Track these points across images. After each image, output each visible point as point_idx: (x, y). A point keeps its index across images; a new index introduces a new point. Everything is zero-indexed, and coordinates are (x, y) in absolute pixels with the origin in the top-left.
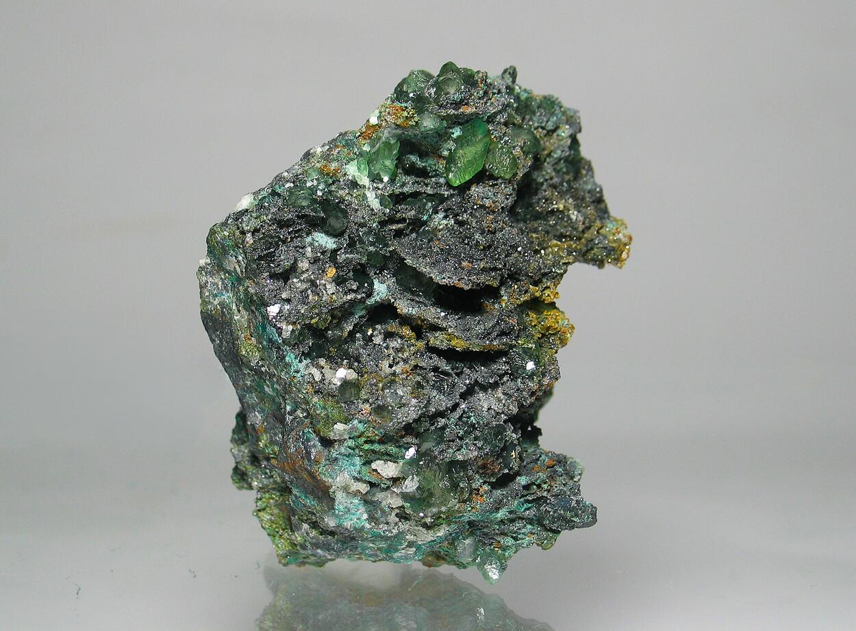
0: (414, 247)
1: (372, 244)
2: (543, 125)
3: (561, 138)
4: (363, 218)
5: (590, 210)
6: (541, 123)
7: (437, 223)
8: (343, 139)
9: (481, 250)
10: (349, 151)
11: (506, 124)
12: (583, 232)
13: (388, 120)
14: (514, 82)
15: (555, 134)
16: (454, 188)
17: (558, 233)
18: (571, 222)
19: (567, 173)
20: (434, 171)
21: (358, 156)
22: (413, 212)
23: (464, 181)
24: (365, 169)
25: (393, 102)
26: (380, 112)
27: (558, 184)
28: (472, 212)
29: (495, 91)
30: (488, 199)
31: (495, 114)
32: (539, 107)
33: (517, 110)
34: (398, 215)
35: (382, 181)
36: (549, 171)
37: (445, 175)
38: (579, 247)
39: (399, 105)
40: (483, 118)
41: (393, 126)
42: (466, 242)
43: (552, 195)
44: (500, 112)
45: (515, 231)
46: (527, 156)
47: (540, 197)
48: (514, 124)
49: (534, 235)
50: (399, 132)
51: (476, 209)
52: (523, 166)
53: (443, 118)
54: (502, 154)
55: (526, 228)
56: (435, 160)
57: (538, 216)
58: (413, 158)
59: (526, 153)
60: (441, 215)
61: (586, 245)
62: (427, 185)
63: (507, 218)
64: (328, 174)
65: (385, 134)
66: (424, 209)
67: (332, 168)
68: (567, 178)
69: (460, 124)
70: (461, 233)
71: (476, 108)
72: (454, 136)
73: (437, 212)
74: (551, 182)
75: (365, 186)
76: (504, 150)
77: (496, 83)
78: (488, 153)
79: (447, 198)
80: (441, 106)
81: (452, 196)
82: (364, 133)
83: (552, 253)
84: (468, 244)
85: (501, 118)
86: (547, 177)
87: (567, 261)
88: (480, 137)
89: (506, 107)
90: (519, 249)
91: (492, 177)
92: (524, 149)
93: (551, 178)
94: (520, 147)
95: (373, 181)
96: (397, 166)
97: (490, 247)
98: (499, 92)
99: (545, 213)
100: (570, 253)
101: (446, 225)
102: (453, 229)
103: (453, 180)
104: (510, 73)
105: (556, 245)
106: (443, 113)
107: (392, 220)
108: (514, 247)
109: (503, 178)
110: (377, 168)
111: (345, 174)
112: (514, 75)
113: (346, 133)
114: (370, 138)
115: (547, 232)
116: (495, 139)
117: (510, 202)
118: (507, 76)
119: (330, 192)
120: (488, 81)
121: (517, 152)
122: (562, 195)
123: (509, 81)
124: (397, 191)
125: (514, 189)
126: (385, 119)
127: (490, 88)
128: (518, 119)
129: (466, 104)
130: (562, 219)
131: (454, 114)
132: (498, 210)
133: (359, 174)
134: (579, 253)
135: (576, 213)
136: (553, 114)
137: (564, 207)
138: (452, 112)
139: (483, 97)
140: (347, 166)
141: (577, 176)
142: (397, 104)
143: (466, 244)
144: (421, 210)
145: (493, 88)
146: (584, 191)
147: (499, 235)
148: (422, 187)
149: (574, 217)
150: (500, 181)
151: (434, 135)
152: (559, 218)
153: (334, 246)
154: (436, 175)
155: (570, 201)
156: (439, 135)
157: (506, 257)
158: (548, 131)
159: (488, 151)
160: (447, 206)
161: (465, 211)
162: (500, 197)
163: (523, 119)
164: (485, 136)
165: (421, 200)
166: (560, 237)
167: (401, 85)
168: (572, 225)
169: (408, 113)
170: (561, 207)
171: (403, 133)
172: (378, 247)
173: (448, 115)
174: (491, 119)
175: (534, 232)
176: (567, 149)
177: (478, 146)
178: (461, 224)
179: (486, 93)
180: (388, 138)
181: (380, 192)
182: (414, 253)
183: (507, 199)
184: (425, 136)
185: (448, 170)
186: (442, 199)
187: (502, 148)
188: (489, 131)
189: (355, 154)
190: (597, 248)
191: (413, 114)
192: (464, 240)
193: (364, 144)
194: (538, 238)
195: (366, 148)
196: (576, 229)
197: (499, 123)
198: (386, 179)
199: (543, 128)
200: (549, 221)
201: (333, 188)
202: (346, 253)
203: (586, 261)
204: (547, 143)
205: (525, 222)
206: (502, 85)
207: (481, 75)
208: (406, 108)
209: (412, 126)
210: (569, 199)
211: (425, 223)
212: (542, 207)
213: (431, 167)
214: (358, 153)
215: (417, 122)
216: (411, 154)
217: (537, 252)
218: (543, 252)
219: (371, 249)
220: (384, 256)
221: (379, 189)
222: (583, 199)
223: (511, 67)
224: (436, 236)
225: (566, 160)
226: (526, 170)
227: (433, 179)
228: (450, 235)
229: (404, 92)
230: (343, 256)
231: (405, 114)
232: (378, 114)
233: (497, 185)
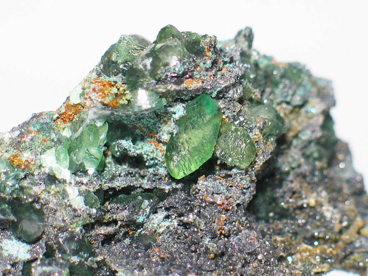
0: (128, 256)
1: (76, 253)
2: (288, 99)
3: (310, 115)
4: (64, 221)
5: (349, 205)
6: (286, 97)
7: (155, 225)
8: (37, 122)
9: (212, 259)
10: (45, 137)
11: (241, 101)
12: (341, 232)
13: (93, 98)
14: (250, 46)
15: (303, 110)
16: (178, 182)
17: (309, 235)
18: (326, 221)
19: (320, 159)
20: (152, 159)
21: (56, 143)
22: (126, 213)
23: (189, 173)
24: (65, 159)
25: (99, 75)
26: (84, 89)
27: (307, 174)
28: (200, 212)
29: (226, 59)
30: (219, 194)
31: (227, 89)
32: (283, 76)
33: (255, 82)
34: (108, 216)
35: (85, 172)
36: (296, 156)
37: (165, 165)
38: (335, 252)
39: (108, 79)
40: (212, 93)
41: (100, 105)
42: (193, 248)
43: (301, 187)
44: (234, 85)
45: (253, 234)
46: (267, 140)
47: (286, 190)
48: (251, 100)
49: (279, 238)
50: (108, 112)
51: (204, 208)
52: (263, 152)
53: (162, 95)
54: (236, 138)
55: (269, 230)
56: (153, 146)
57: (283, 214)
58: (126, 144)
59: (266, 137)
60: (161, 215)
61: (344, 250)
62: (143, 177)
63: (244, 218)
64: (19, 166)
65: (90, 115)
66: (140, 208)
67: (24, 160)
68: (318, 164)
69: (183, 101)
70: (186, 237)
71: (203, 82)
72: (177, 117)
73: (155, 212)
74: (299, 171)
75: (65, 181)
76: (239, 133)
77: (227, 48)
78: (218, 137)
79: (169, 194)
80: (159, 81)
81: (175, 191)
82: (63, 114)
83: (302, 260)
84: (195, 251)
85: (235, 93)
86: (294, 165)
87: (320, 270)
88: (208, 117)
89: (241, 79)
90: (260, 257)
91: (224, 166)
92: (264, 131)
93: (299, 166)
94: (259, 128)
95: (75, 174)
96: (105, 155)
97: (222, 254)
98: (232, 61)
99: (291, 210)
100: (323, 260)
101: (168, 228)
102: (176, 233)
103: (176, 170)
104: (245, 36)
105: (305, 251)
106: (162, 89)
107: (99, 222)
108: (253, 254)
109: (238, 168)
110: (80, 156)
111: (40, 166)
112: (249, 37)
113: (41, 114)
114: (71, 120)
115: (295, 234)
116: (227, 120)
117: (247, 197)
118: (242, 39)
119: (22, 189)
120: (219, 46)
121: (255, 135)
122: (313, 187)
123: (244, 45)
124: (106, 186)
125: (252, 181)
126: (90, 98)
127: (220, 56)
128: (256, 93)
129: (191, 77)
130: (314, 217)
131: (175, 90)
132: (233, 208)
133: (58, 165)
134: (336, 260)
135: (331, 208)
136: (300, 85)
137: (316, 201)
138: (173, 87)
139: (211, 68)
140: (43, 156)
141: (332, 161)
142: (105, 78)
143: (192, 252)
144: (136, 208)
145: (224, 56)
146: (341, 180)
147: (233, 240)
148: (136, 180)
149: (328, 215)
150: (234, 171)
151: (151, 115)
152: (310, 216)
153: (28, 257)
154: (154, 165)
155: (324, 194)
156: (157, 115)
157: (243, 266)
158: (295, 107)
159: (219, 135)
160: (169, 204)
161: (191, 210)
162: (235, 192)
163: (263, 92)
164: (215, 116)
165: (135, 197)
166: (310, 240)
167: (108, 54)
168: (325, 225)
169: (118, 89)
170: (312, 202)
171: (112, 114)
172: (82, 257)
173: (169, 91)
174: (221, 95)
175: (279, 234)
176: (318, 129)
177: (205, 129)
178: (186, 225)
179: (214, 63)
180: (93, 120)
181: (84, 188)
182: (128, 264)
183: (244, 194)
184: (140, 117)
185: (168, 158)
186: (163, 196)
187: (236, 130)
188: (219, 109)
189: (53, 140)
190: (359, 253)
191: (124, 91)
192: (190, 246)
193: (64, 129)
194: (283, 242)
195: (67, 133)
196: (331, 230)
197: (232, 100)
198: (91, 170)
199: (288, 103)
200: (297, 220)
201: (25, 183)
202: (43, 264)
203: (345, 269)
204: (294, 123)
205: (267, 221)
206: (236, 51)
207: (207, 40)
208: (116, 82)
209: (123, 106)
210: (321, 192)
211: (141, 225)
212: (288, 202)
213: (148, 155)
214: (55, 140)
215: (129, 101)
216: (123, 138)
217: (281, 259)
218: (289, 259)
219: (75, 259)
220: (91, 268)
221: (82, 184)
222: (339, 191)
223: (247, 28)
224: (155, 241)
225: (318, 142)
226: (267, 158)
227: (151, 170)
228: (172, 240)
229: (113, 62)
230: (39, 268)
231: (114, 90)
232: (81, 91)
233: (230, 176)
